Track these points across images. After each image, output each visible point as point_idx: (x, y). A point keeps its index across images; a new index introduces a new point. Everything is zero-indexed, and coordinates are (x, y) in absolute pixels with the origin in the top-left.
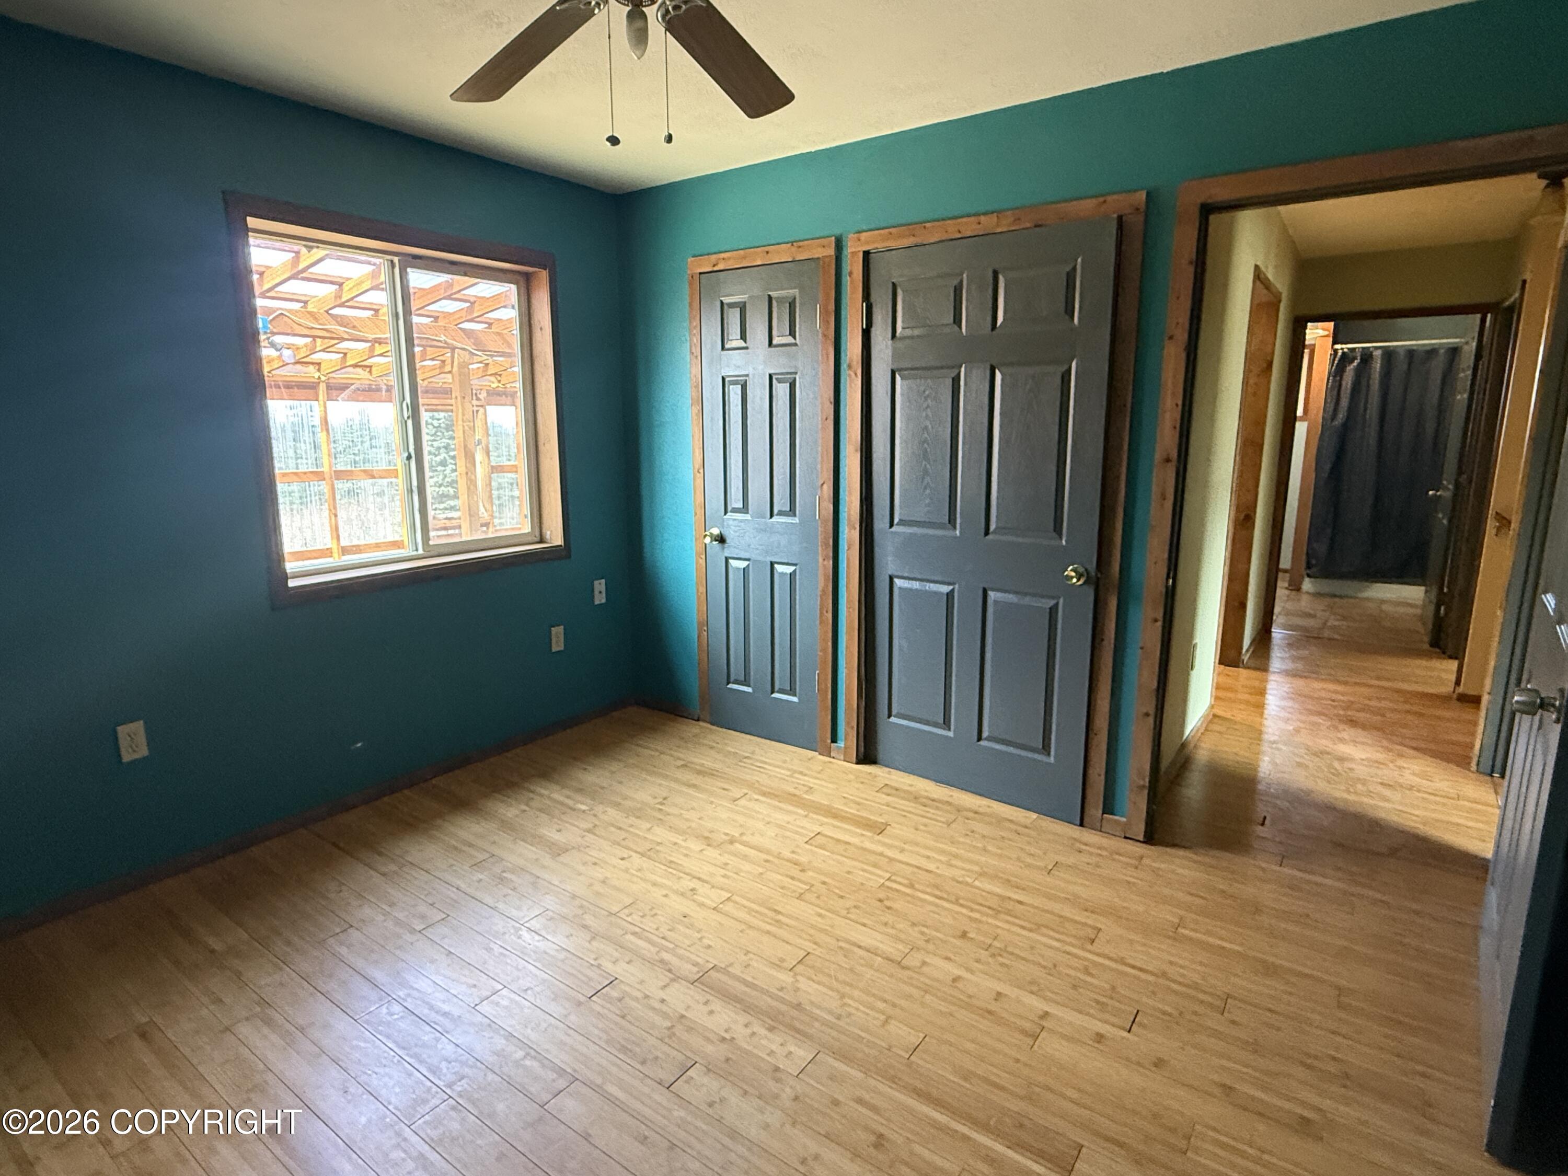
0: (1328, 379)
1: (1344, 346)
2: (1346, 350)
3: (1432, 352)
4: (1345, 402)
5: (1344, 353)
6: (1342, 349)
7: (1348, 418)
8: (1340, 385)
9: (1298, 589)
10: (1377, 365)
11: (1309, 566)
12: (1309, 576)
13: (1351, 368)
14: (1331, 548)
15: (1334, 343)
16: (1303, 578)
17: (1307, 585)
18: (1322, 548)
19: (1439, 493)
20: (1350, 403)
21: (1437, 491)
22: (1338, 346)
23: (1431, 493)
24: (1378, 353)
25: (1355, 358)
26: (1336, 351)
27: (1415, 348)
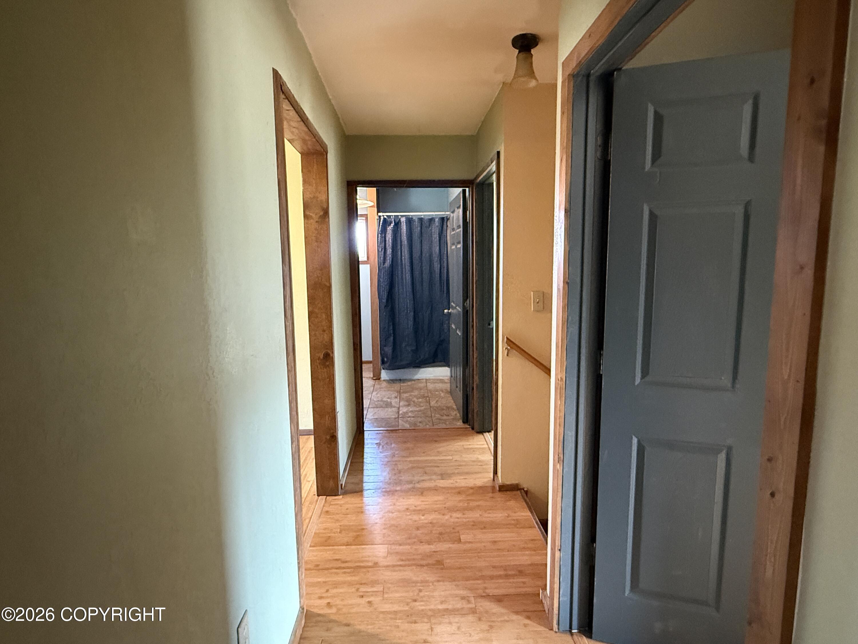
0: (378, 236)
1: (384, 214)
2: (385, 217)
3: (431, 220)
4: (389, 251)
5: (385, 219)
6: (383, 216)
7: (392, 261)
8: (385, 241)
9: (379, 379)
10: (404, 227)
11: (383, 362)
12: (383, 369)
13: (390, 229)
14: (394, 349)
15: (378, 211)
16: (381, 370)
17: (384, 375)
18: (389, 350)
19: (450, 311)
20: (393, 251)
21: (449, 310)
22: (380, 214)
23: (446, 311)
24: (403, 220)
25: (391, 223)
26: (380, 217)
27: (422, 217)
